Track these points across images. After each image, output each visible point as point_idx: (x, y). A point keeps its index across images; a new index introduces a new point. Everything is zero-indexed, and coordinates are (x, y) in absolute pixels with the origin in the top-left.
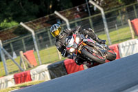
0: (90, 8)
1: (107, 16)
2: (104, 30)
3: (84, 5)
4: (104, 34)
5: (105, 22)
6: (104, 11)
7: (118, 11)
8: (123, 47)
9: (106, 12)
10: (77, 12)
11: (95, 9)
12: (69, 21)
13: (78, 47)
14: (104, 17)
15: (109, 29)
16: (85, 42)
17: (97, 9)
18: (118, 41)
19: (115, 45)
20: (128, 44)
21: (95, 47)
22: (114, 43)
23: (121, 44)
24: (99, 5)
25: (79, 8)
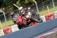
1: (6, 15)
2: (5, 21)
4: (5, 22)
5: (5, 18)
8: (13, 28)
14: (5, 16)
15: (7, 20)
17: (2, 12)
18: (11, 25)
19: (10, 27)
20: (15, 27)
22: (9, 26)
23: (12, 27)
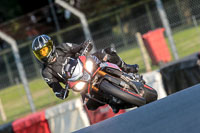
0: (58, 15)
3: (45, 10)
6: (87, 18)
7: (114, 16)
9: (91, 21)
10: (32, 25)
11: (67, 16)
12: (18, 43)
13: (93, 78)
16: (105, 69)
17: (72, 15)
21: (122, 76)
24: (75, 6)
25: (36, 15)
